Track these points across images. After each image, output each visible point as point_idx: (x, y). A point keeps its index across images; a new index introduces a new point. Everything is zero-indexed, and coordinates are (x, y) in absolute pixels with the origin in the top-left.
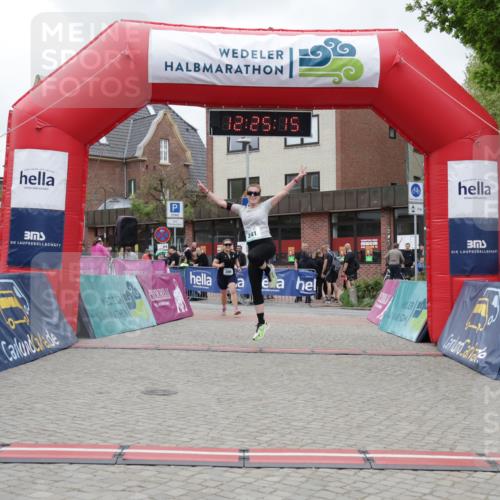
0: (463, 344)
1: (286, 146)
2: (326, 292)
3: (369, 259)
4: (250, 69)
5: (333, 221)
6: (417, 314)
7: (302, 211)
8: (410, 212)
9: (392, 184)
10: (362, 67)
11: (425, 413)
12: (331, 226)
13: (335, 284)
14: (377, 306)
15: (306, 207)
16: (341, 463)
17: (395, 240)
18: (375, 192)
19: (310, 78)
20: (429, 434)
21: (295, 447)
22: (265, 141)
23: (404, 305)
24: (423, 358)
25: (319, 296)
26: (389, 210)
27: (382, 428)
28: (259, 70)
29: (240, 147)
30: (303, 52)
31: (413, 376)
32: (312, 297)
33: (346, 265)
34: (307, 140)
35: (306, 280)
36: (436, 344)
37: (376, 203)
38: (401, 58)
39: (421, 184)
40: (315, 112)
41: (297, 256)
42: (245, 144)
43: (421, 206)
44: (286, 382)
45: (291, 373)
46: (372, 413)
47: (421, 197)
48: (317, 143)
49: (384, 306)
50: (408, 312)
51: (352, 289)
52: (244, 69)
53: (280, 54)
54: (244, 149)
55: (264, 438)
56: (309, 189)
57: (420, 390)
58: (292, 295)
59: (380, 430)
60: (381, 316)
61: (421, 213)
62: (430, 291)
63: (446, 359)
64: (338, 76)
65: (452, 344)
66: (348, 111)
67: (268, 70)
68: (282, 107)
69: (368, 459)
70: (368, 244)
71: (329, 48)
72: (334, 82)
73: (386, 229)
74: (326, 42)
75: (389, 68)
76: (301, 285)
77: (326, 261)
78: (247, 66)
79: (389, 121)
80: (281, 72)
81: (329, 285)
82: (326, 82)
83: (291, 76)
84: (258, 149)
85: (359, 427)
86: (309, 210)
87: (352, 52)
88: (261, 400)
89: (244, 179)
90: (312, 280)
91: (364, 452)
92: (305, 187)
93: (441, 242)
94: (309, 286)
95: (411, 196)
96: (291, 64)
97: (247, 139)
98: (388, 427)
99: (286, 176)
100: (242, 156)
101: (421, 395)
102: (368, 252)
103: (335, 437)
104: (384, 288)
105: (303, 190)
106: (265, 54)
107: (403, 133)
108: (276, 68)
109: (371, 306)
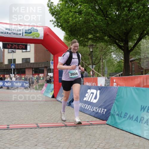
0: (61, 98)
1: (22, 52)
2: (31, 86)
3: (41, 79)
4: (13, 33)
5: (33, 70)
6: (52, 91)
7: (26, 67)
8: (51, 68)
9: (47, 61)
10: (39, 34)
11: (52, 114)
12: (33, 71)
13: (33, 85)
14: (43, 90)
15: (27, 66)
16: (31, 127)
17: (48, 74)
18: (43, 63)
19: (27, 36)
20: (52, 119)
21: (21, 124)
22: (17, 50)
23: (49, 89)
24: (52, 102)
25: (30, 87)
26: (46, 67)
27: (42, 118)
28: (15, 34)
29: (11, 51)
30: (26, 30)
31: (50, 106)
32: (28, 88)
33: (36, 80)
34: (27, 51)
35: (26, 84)
36: (56, 98)
37: (43, 66)
38: (48, 33)
39: (53, 61)
40: (28, 44)
41: (25, 78)
42: (12, 51)
43: (53, 67)
44: (20, 108)
45: (21, 106)
46: (40, 115)
47: (53, 65)
48: (30, 51)
49: (44, 90)
50: (50, 91)
51: (37, 86)
52: (11, 33)
53: (20, 30)
54: (12, 52)
55: (13, 122)
56: (28, 62)
57: (51, 109)
58: (23, 87)
59: (41, 119)
60: (44, 92)
61: (53, 68)
62: (54, 86)
63: (58, 102)
64: (34, 36)
65: (59, 98)
66: (37, 44)
67: (17, 34)
68: (21, 43)
69: (38, 126)
70: (41, 75)
71: (32, 30)
72: (33, 37)
73: (45, 72)
74: (31, 28)
75: (46, 35)
76: (25, 85)
77: (31, 79)
78: (12, 33)
79: (45, 47)
80: (20, 34)
81: (32, 85)
82: (31, 37)
83: (23, 36)
84: (15, 52)
85: (36, 118)
86: (27, 67)
87: (37, 31)
88: (13, 113)
89: (12, 59)
90: (28, 83)
91: (37, 124)
92: (27, 61)
93: (57, 75)
94: (27, 85)
95: (51, 64)
96: (23, 33)
97: (12, 50)
98: (43, 118)
99: (22, 59)
100: (11, 54)
101: (51, 110)
102: (41, 77)
103: (31, 121)
104: (45, 85)
105: (26, 62)
106: (17, 30)
107: (49, 50)
108: (19, 34)
109: (42, 89)
